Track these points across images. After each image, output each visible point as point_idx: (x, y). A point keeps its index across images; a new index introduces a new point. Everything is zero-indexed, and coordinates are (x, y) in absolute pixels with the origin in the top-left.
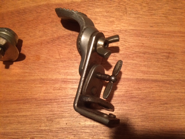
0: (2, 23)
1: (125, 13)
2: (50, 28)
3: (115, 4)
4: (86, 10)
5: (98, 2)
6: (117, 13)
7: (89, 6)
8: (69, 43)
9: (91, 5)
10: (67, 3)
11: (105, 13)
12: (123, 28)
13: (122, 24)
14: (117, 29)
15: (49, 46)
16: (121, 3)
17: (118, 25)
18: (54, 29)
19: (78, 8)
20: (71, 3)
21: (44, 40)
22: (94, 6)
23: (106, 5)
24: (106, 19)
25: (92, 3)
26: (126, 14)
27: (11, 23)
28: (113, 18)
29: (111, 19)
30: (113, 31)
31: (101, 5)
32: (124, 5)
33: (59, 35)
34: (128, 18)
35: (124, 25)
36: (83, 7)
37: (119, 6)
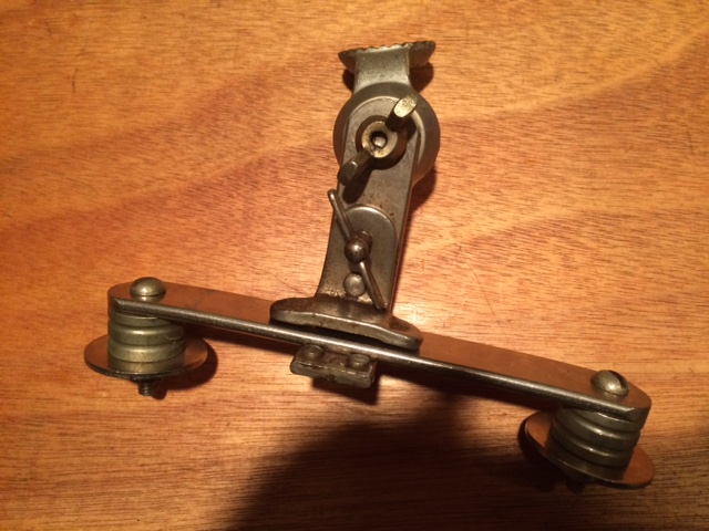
0: (275, 192)
1: (688, 151)
2: (441, 209)
3: (652, 120)
4: (557, 141)
5: (592, 111)
6: (661, 151)
7: (563, 126)
8: (512, 259)
9: (569, 122)
10: (487, 118)
11: (622, 151)
12: (687, 203)
13: (683, 190)
14: (668, 206)
15: (445, 272)
16: (672, 116)
17: (670, 195)
18: (457, 212)
19: (527, 135)
20: (501, 119)
21: (429, 252)
22: (581, 126)
23: (620, 125)
24: (626, 175)
25: (574, 118)
26: (693, 154)
27: (306, 193)
28: (650, 170)
29: (646, 173)
30: (657, 215)
31: (604, 123)
32: (681, 120)
33: (475, 232)
34: (699, 169)
35: (689, 193)
36: (542, 131)
37: (664, 126)
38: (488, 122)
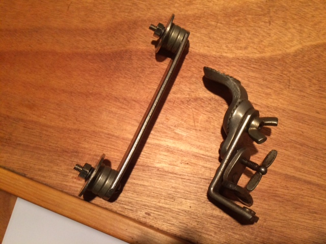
0: (128, 63)
1: (287, 86)
2: (187, 84)
3: (277, 72)
4: (238, 71)
5: (255, 63)
6: (277, 84)
7: (242, 66)
8: (208, 109)
9: (245, 65)
10: (214, 56)
11: (262, 81)
12: (281, 105)
13: (281, 100)
14: (273, 105)
15: (182, 107)
16: (285, 72)
17: (275, 101)
18: (193, 87)
19: (228, 66)
20: (220, 58)
21: (178, 98)
22: (249, 68)
23: (264, 71)
24: (260, 89)
25: (247, 64)
26: (289, 88)
27: (139, 66)
28: (270, 90)
29: (269, 91)
30: (268, 107)
31: (258, 69)
32: (288, 75)
33: (197, 96)
34: (289, 94)
35: (283, 102)
36: (234, 66)
37: (281, 76)
38: (215, 57)
